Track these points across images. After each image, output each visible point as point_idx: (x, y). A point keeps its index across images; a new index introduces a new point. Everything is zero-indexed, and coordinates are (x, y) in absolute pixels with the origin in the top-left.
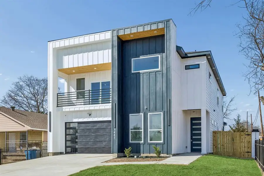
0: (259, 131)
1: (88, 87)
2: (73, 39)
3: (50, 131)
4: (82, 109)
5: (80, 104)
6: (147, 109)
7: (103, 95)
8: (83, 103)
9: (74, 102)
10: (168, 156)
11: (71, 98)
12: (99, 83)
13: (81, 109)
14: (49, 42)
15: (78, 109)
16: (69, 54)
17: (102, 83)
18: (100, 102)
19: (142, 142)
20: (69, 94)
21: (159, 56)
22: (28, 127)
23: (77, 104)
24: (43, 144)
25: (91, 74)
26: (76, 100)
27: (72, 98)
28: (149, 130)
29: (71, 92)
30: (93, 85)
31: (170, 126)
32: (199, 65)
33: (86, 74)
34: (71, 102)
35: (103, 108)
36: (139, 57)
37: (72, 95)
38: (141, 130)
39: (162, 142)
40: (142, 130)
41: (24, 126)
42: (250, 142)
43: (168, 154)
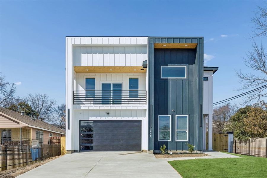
0: (233, 133)
1: (98, 87)
2: (91, 39)
3: (69, 129)
4: (92, 108)
5: (90, 103)
6: (174, 111)
7: (114, 96)
8: (93, 103)
9: (82, 101)
10: (199, 152)
11: (79, 96)
12: (111, 84)
13: (90, 108)
14: (66, 37)
15: (87, 108)
16: (88, 53)
17: (113, 84)
18: (112, 103)
19: (170, 140)
20: (77, 92)
21: (186, 66)
22: (24, 123)
23: (86, 103)
24: (33, 142)
25: (101, 74)
26: (85, 98)
27: (81, 96)
28: (176, 130)
29: (80, 91)
30: (104, 85)
31: (201, 127)
32: (208, 77)
33: (97, 74)
34: (79, 101)
35: (114, 108)
36: (168, 66)
37: (81, 94)
38: (168, 130)
39: (187, 140)
40: (170, 130)
41: (18, 123)
42: (227, 141)
43: (199, 151)
